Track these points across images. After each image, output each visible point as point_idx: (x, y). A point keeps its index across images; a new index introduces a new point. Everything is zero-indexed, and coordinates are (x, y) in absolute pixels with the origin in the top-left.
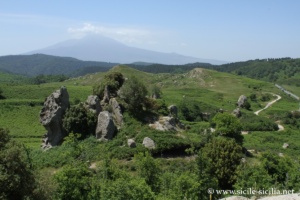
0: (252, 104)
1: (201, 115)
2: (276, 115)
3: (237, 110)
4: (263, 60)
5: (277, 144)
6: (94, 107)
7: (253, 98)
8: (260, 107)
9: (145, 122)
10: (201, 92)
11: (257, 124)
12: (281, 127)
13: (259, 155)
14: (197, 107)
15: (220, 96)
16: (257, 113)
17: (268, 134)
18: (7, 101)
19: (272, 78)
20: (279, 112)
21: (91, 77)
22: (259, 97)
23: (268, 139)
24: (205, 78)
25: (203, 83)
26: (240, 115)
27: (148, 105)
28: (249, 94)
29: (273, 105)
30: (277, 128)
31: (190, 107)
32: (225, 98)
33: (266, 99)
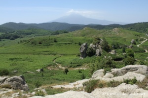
0: (136, 42)
1: (119, 47)
2: (145, 47)
3: (131, 45)
4: (141, 23)
5: (144, 57)
6: (95, 48)
7: (137, 40)
8: (139, 43)
9: (108, 52)
10: (118, 38)
11: (138, 50)
12: (146, 51)
13: (139, 61)
14: (117, 44)
15: (125, 39)
16: (138, 46)
17: (142, 53)
18: (58, 43)
19: (144, 30)
20: (146, 46)
21: (77, 31)
22: (139, 40)
23: (142, 55)
24: (119, 32)
25: (118, 34)
26: (132, 47)
27: (108, 47)
28: (135, 39)
29: (144, 43)
30: (145, 51)
31: (115, 44)
32: (126, 40)
33: (142, 40)
